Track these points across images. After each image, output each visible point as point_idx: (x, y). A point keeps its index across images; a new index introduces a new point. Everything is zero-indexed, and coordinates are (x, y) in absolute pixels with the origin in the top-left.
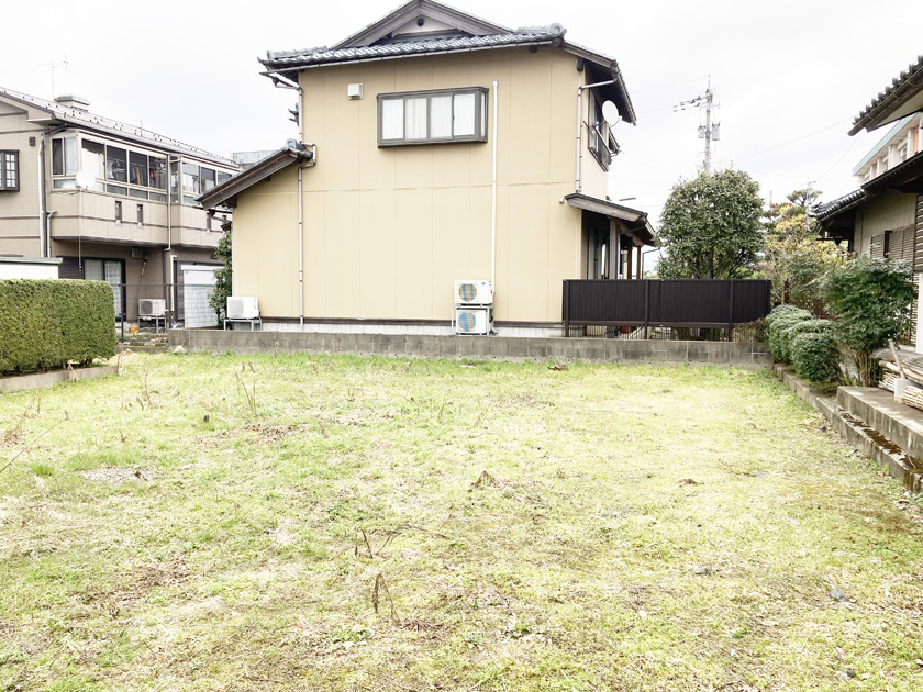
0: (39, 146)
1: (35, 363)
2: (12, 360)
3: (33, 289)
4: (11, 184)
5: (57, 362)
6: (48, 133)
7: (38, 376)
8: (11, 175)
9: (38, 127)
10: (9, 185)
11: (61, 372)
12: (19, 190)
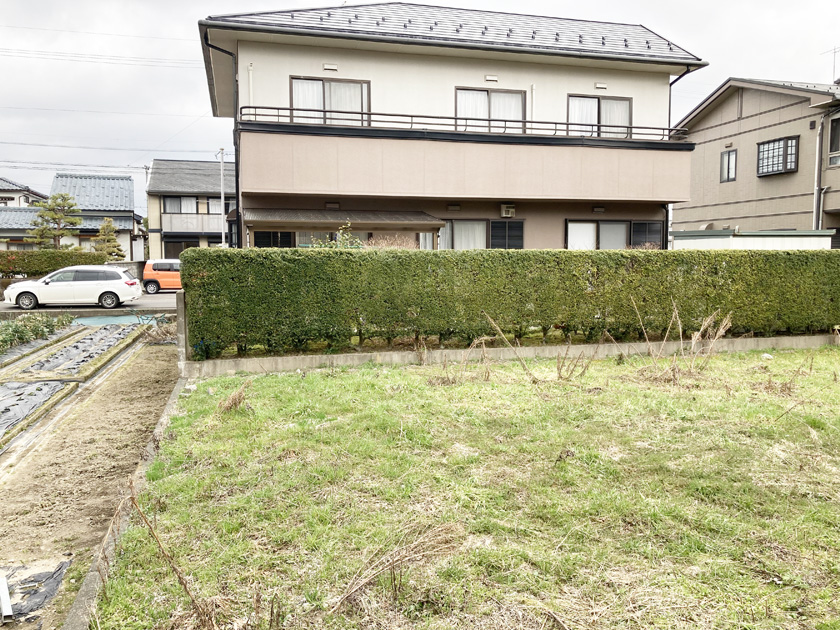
0: (819, 128)
1: (805, 325)
2: (784, 321)
3: (807, 258)
4: (791, 166)
5: (825, 327)
6: (827, 115)
7: (807, 337)
8: (791, 158)
9: (819, 110)
10: (789, 167)
11: (828, 336)
12: (797, 171)
